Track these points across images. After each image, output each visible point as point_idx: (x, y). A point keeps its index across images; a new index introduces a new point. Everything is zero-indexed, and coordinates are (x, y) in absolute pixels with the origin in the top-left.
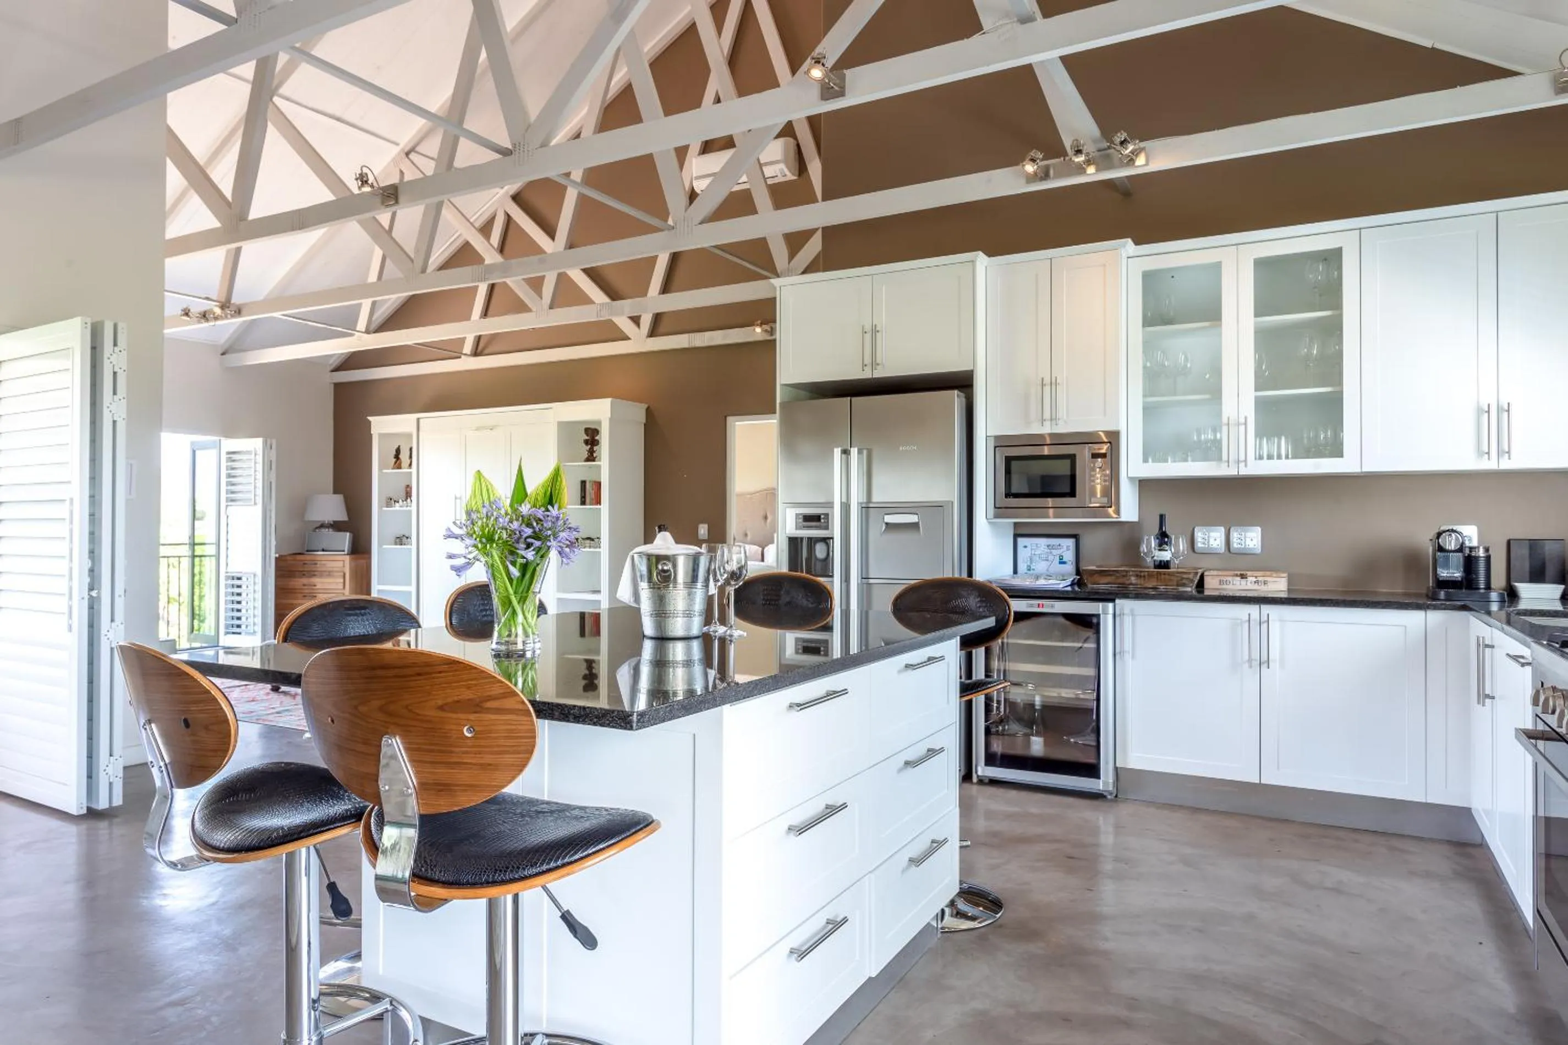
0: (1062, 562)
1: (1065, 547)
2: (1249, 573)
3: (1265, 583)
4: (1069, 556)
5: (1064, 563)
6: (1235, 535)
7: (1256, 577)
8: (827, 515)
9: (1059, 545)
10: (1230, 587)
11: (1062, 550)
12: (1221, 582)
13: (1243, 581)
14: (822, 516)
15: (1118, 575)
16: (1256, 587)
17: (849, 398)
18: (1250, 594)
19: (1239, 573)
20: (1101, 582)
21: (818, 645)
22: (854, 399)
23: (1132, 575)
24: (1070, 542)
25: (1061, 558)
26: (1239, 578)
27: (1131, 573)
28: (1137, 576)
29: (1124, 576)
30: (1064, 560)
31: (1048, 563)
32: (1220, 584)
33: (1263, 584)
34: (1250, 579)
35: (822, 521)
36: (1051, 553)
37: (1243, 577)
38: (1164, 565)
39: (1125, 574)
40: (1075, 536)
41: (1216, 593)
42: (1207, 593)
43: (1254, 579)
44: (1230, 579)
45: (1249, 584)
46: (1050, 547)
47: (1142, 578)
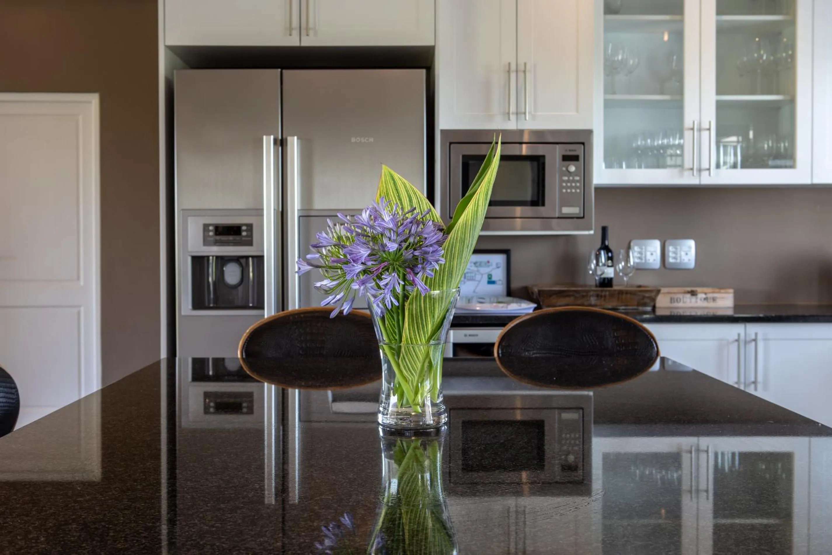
0: (491, 282)
1: (494, 266)
2: (699, 289)
3: (714, 299)
4: (499, 275)
5: (493, 282)
6: (671, 249)
7: (706, 294)
8: (250, 227)
9: (488, 262)
10: (681, 305)
11: (491, 268)
12: (672, 300)
13: (694, 299)
14: (244, 228)
15: (577, 295)
16: (705, 304)
17: (279, 70)
18: (699, 313)
19: (689, 289)
20: (558, 304)
21: (239, 400)
22: (287, 73)
23: (593, 296)
24: (499, 259)
25: (490, 276)
26: (689, 296)
27: (591, 293)
28: (598, 296)
29: (583, 296)
30: (494, 279)
31: (475, 283)
32: (671, 302)
33: (712, 300)
34: (701, 296)
35: (244, 234)
36: (478, 271)
37: (693, 293)
38: (607, 283)
39: (584, 294)
40: (506, 252)
41: (667, 313)
42: (659, 312)
43: (703, 296)
44: (680, 296)
45: (699, 301)
46: (478, 265)
47: (603, 299)
